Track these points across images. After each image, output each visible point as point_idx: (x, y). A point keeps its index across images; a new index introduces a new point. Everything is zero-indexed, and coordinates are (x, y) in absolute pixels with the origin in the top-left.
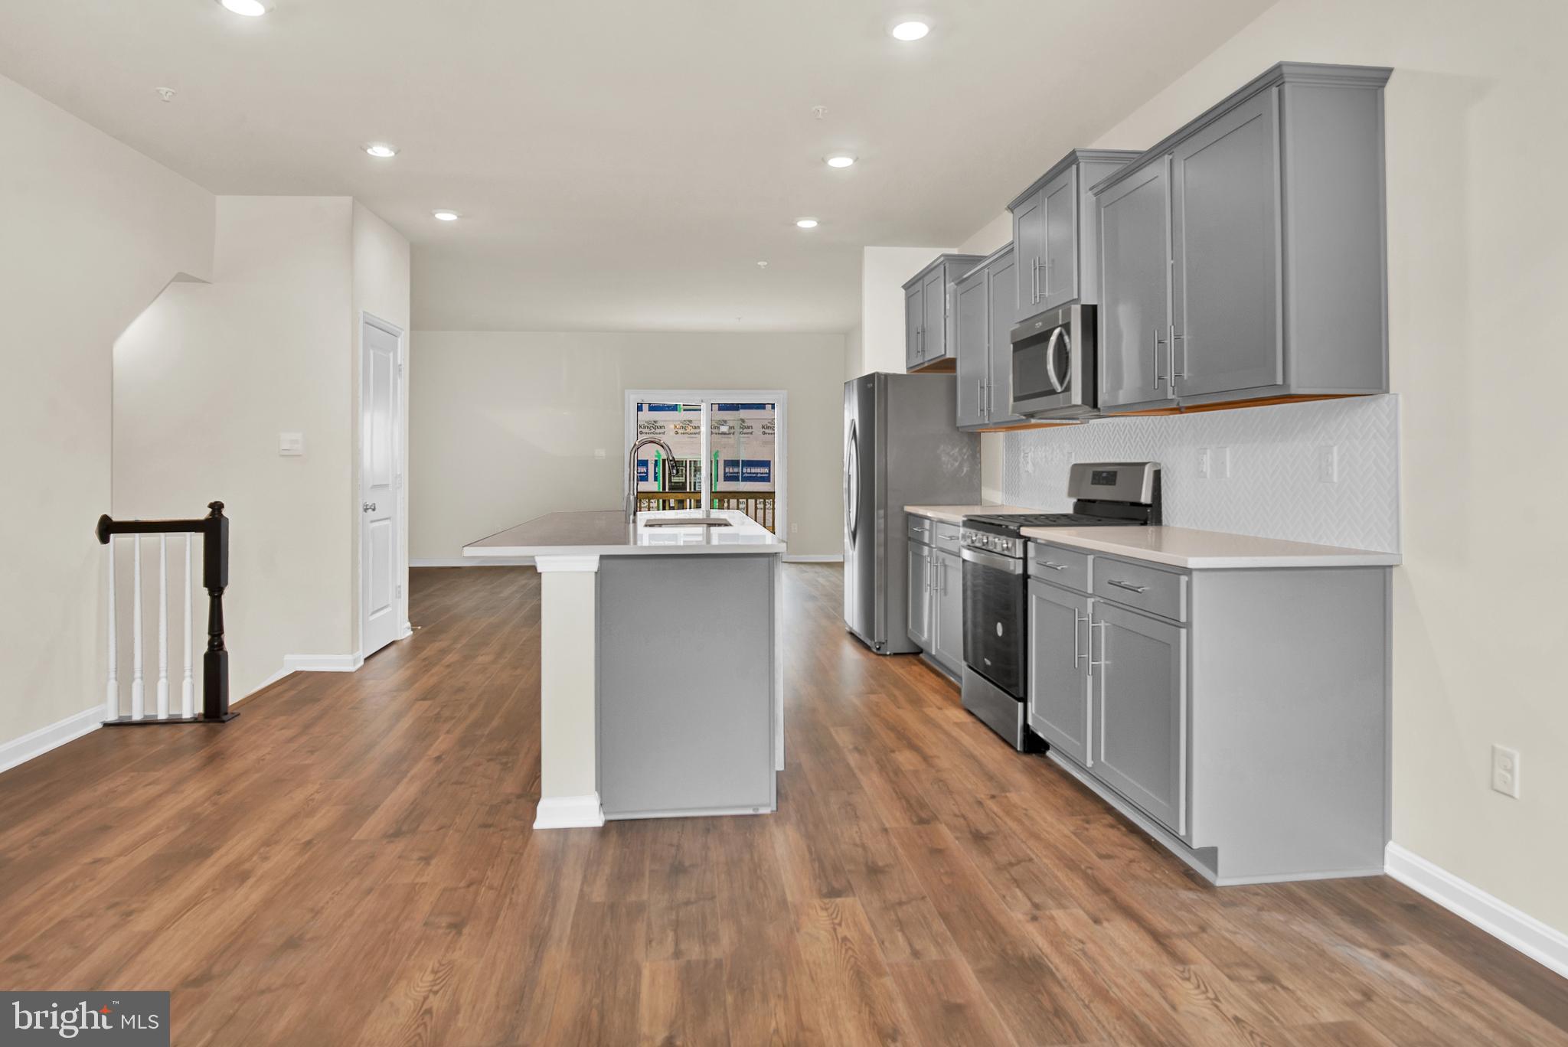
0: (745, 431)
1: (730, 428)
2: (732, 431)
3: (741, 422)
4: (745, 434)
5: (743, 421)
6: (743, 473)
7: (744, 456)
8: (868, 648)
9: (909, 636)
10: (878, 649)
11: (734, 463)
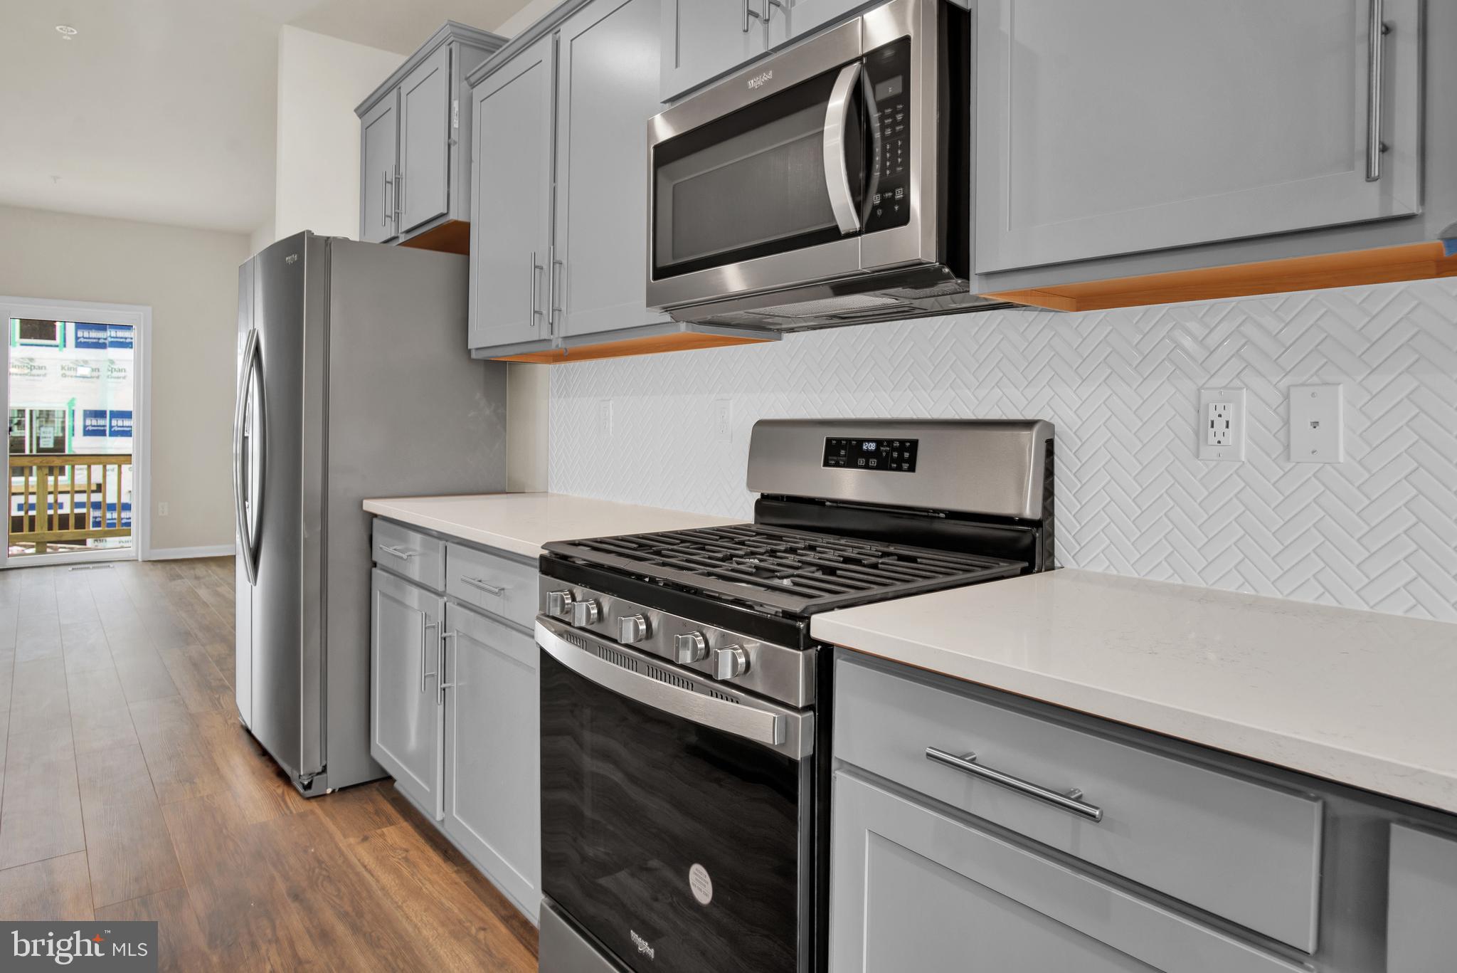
0: (115, 374)
1: (93, 370)
2: (95, 374)
3: (108, 363)
4: (115, 378)
5: (112, 362)
6: (111, 427)
7: (110, 406)
8: (282, 775)
9: (375, 753)
10: (308, 787)
11: (100, 414)
